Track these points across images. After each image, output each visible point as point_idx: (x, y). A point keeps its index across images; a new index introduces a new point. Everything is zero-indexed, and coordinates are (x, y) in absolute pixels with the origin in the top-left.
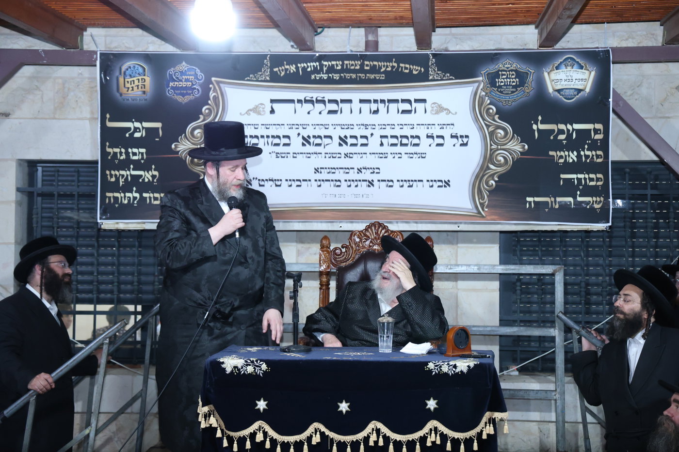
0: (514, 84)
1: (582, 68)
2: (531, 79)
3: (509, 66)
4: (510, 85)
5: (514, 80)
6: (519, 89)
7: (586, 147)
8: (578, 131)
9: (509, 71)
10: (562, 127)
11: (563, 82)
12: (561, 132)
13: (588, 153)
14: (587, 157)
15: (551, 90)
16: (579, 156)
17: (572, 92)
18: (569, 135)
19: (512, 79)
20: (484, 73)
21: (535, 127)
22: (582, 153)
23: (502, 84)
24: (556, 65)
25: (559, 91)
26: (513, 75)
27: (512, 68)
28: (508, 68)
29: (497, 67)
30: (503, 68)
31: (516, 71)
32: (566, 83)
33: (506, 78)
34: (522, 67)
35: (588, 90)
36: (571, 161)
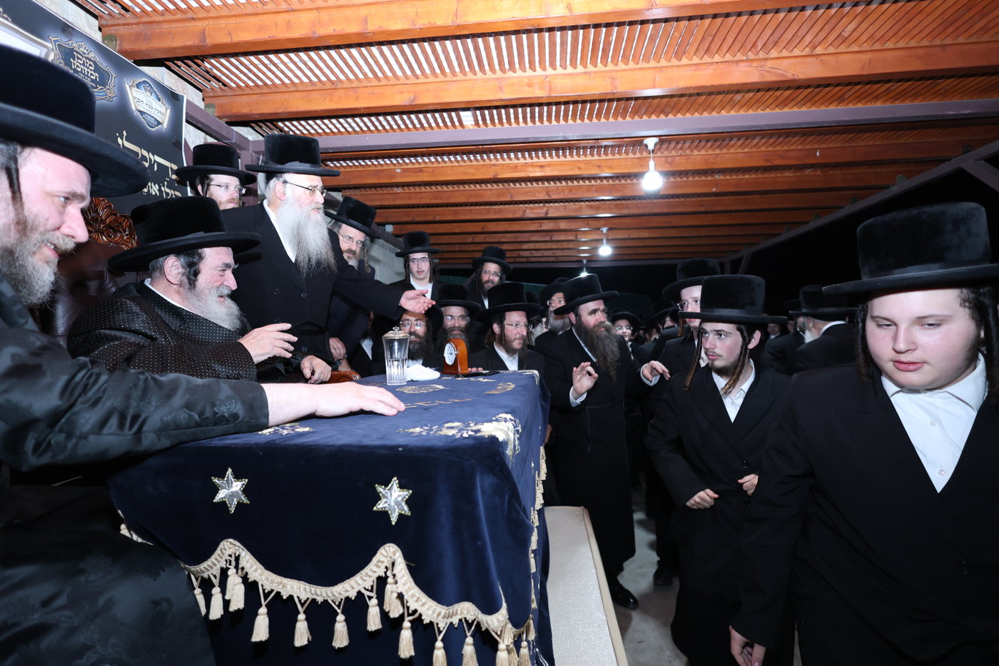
0: (94, 78)
1: (160, 100)
2: (112, 82)
3: (85, 51)
4: (90, 77)
5: (92, 72)
6: (100, 87)
7: (166, 183)
8: (159, 164)
9: (86, 58)
10: (145, 153)
11: (144, 105)
12: (144, 158)
13: (168, 190)
14: (167, 194)
15: (134, 108)
16: (160, 190)
17: (152, 121)
18: (151, 166)
19: (91, 70)
20: (54, 41)
21: (120, 141)
22: (162, 188)
23: (80, 70)
24: (136, 83)
25: (141, 112)
26: (90, 65)
27: (89, 56)
28: (85, 53)
29: (70, 42)
30: (77, 50)
31: (94, 62)
32: (147, 107)
33: (83, 65)
34: (103, 64)
35: (165, 125)
36: (154, 193)
